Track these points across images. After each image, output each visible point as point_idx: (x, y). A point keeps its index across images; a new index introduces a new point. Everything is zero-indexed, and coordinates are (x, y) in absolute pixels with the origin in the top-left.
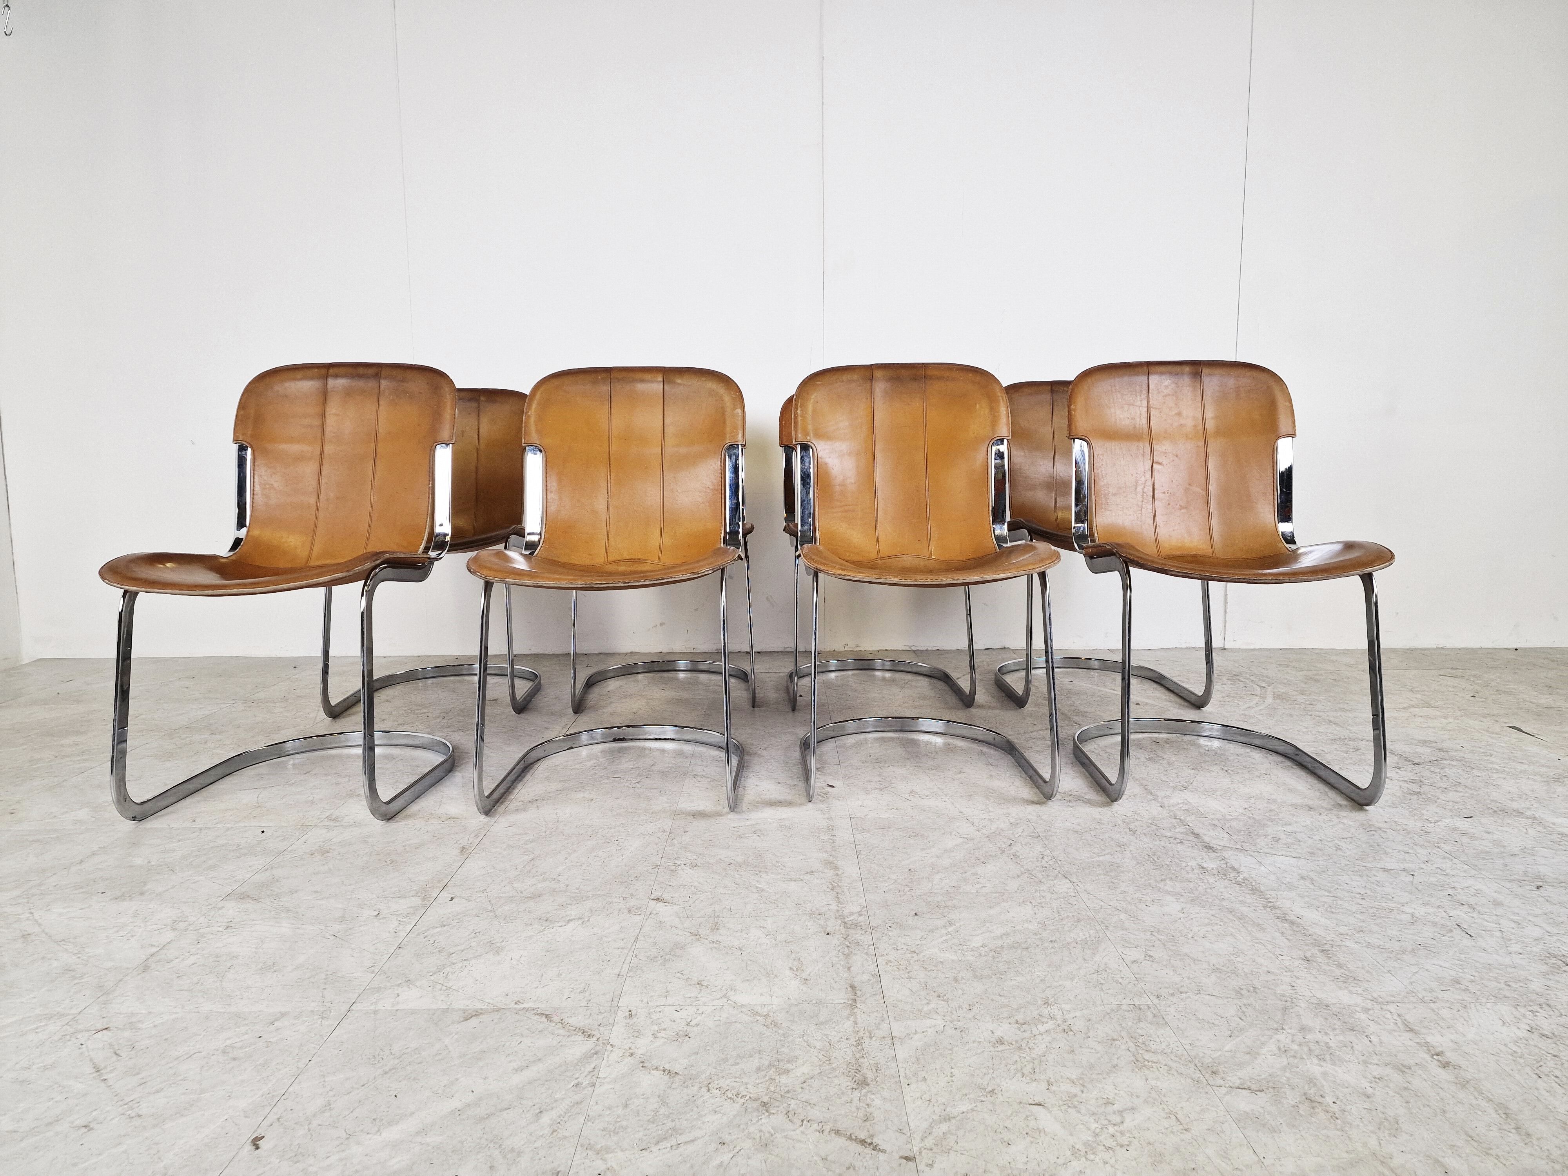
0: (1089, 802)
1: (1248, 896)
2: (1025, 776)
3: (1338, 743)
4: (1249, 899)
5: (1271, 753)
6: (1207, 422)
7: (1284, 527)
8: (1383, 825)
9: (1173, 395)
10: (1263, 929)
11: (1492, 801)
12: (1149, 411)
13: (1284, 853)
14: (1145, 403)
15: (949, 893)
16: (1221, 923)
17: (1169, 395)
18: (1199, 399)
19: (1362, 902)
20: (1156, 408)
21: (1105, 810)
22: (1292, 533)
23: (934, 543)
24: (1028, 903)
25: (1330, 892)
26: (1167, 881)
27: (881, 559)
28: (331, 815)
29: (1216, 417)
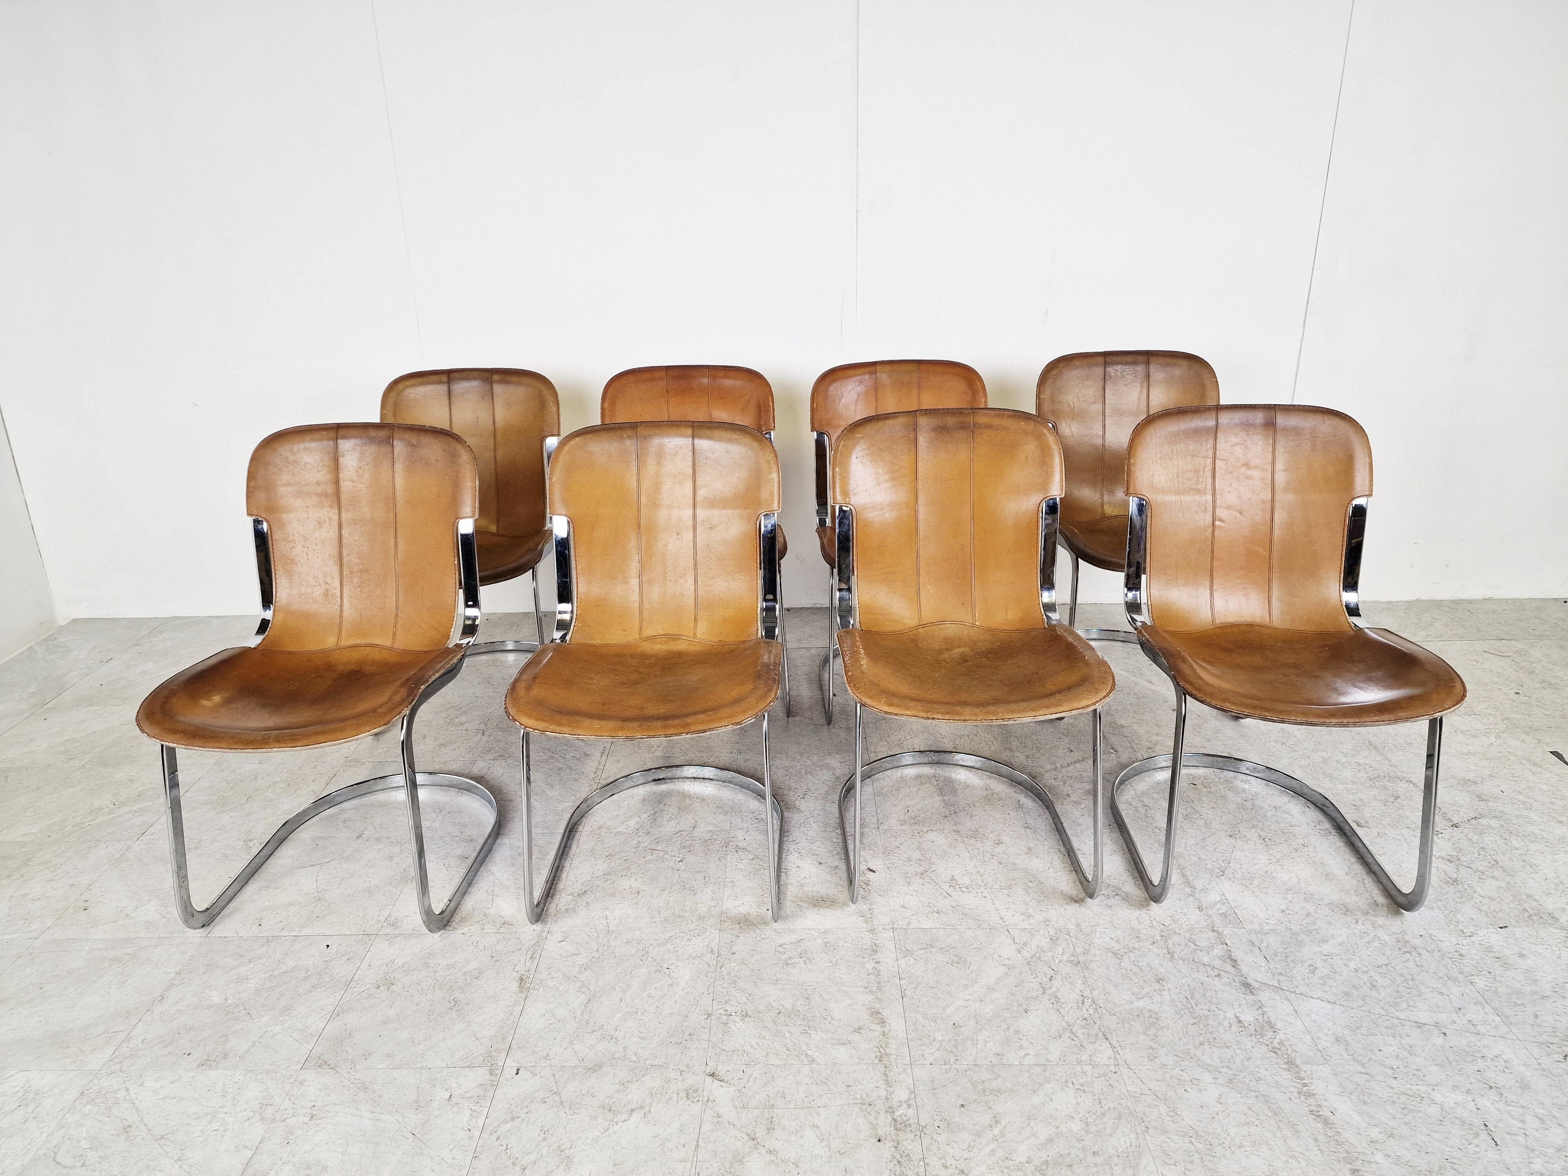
0: (1127, 899)
1: (1283, 1073)
2: (1063, 849)
3: (1377, 784)
4: (1285, 1078)
5: (1309, 804)
6: (1277, 475)
7: (1350, 597)
8: (1418, 942)
9: (1242, 444)
10: (1298, 1132)
11: (1529, 896)
12: (1214, 462)
13: (1319, 994)
14: (1211, 453)
15: (994, 1066)
16: (1257, 1122)
17: (1238, 444)
18: (1270, 449)
19: (1394, 1083)
20: (1222, 460)
21: (1142, 914)
22: (1357, 605)
23: (978, 607)
24: (1070, 1085)
25: (1363, 1065)
26: (1206, 1047)
27: (923, 626)
28: (389, 916)
29: (1286, 470)
